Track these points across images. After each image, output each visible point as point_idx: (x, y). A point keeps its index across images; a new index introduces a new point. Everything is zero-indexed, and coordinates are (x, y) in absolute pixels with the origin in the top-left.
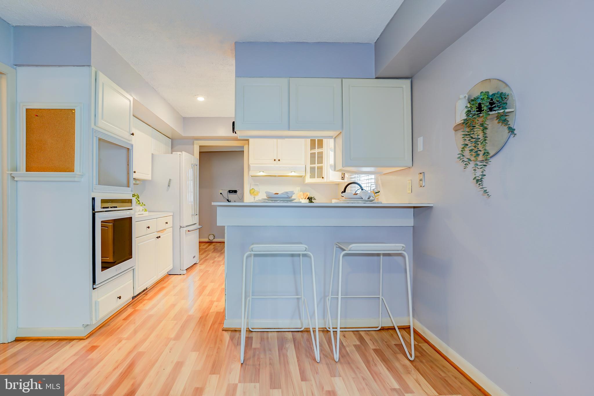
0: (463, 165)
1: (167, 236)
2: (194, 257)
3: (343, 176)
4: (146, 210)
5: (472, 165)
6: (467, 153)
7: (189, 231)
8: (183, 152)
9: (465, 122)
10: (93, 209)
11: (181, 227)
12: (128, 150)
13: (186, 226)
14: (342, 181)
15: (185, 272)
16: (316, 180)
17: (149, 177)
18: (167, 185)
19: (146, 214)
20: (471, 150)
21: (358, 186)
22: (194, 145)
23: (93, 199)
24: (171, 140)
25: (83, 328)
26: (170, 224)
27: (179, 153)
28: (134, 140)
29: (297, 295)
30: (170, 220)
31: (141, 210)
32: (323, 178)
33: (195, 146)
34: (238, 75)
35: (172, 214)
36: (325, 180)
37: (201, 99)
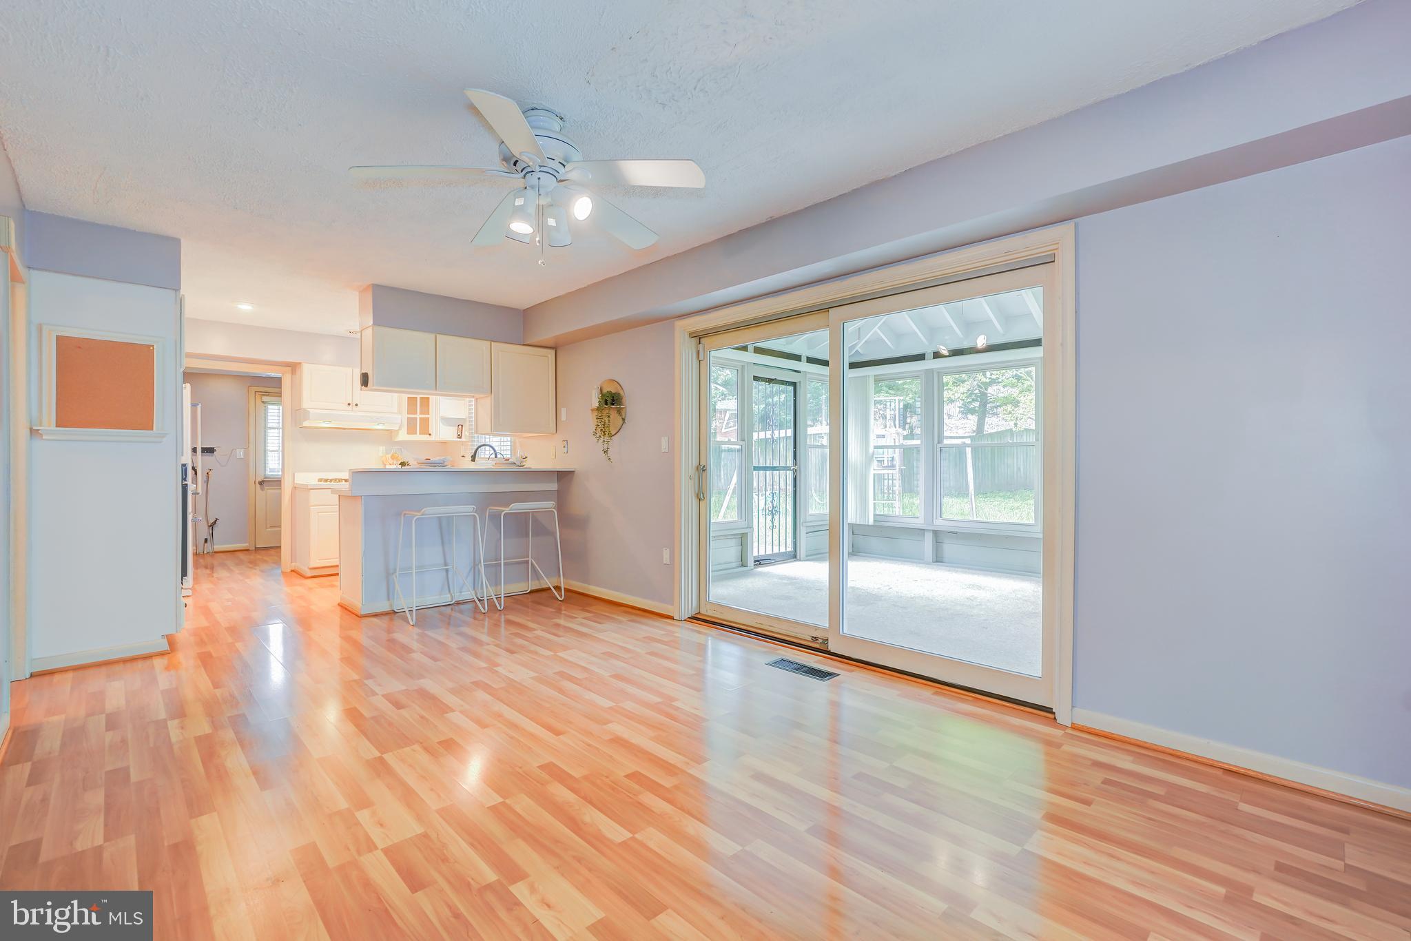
0: (596, 440)
3: (459, 433)
5: (602, 439)
6: (599, 433)
9: (598, 409)
10: (182, 479)
14: (459, 439)
16: (418, 437)
20: (601, 430)
21: (491, 449)
23: (184, 466)
29: (446, 566)
32: (430, 435)
34: (375, 323)
36: (432, 438)
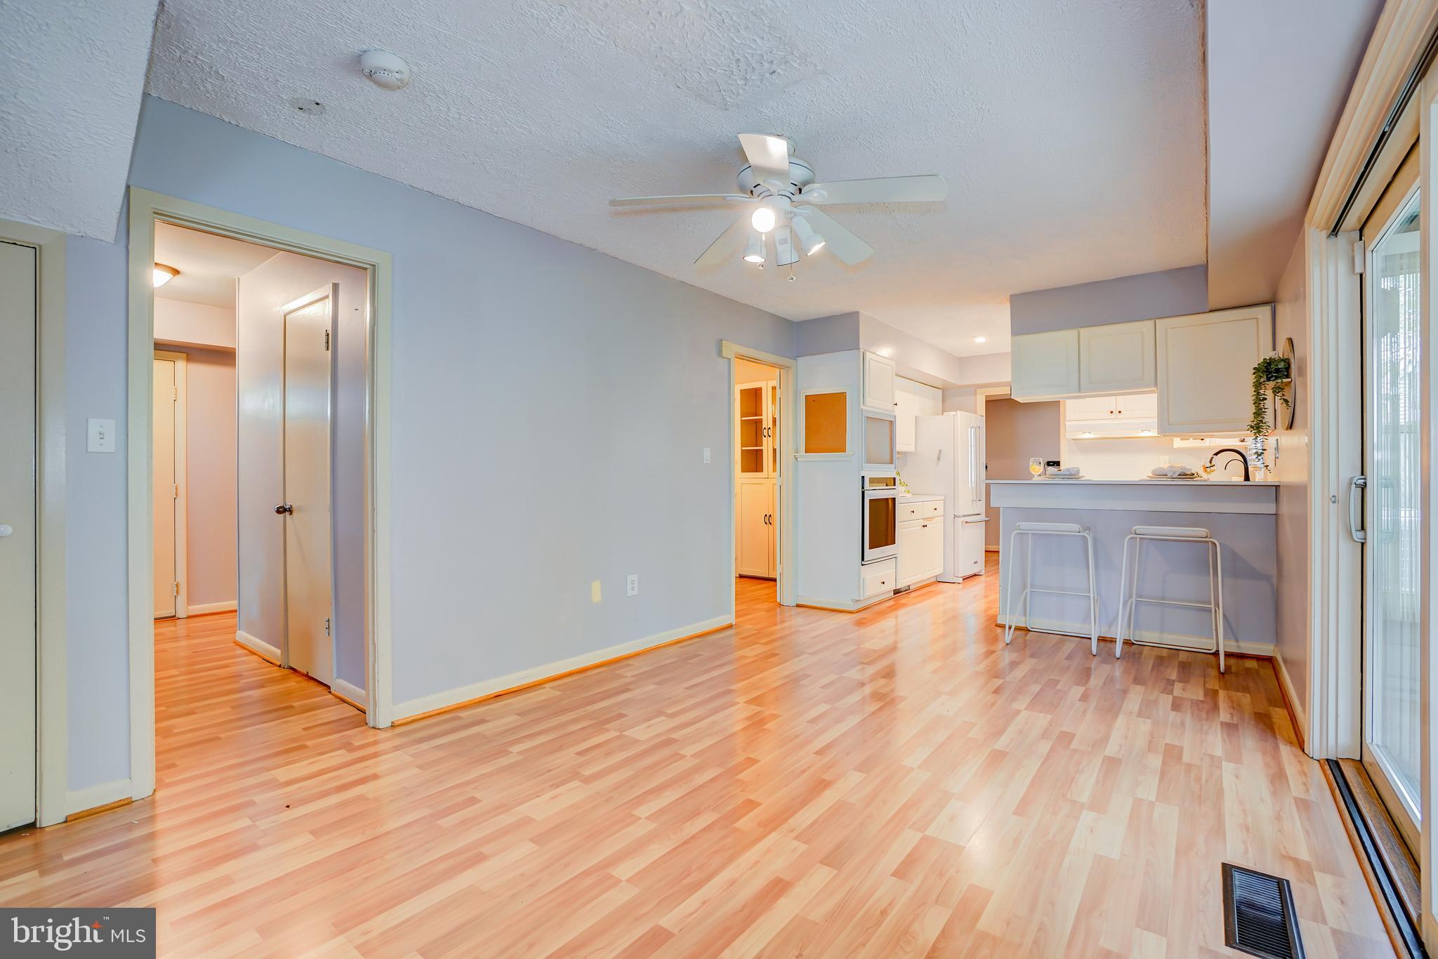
1: (936, 526)
2: (976, 563)
4: (908, 492)
7: (966, 522)
8: (958, 412)
10: (863, 488)
11: (955, 516)
12: (892, 423)
13: (964, 516)
15: (960, 580)
17: (911, 449)
18: (936, 457)
19: (909, 495)
22: (976, 395)
23: (863, 477)
24: (941, 391)
25: (852, 603)
26: (940, 511)
27: (952, 413)
28: (898, 411)
30: (940, 506)
31: (903, 491)
33: (978, 396)
34: (1015, 333)
35: (943, 498)
37: (980, 340)
